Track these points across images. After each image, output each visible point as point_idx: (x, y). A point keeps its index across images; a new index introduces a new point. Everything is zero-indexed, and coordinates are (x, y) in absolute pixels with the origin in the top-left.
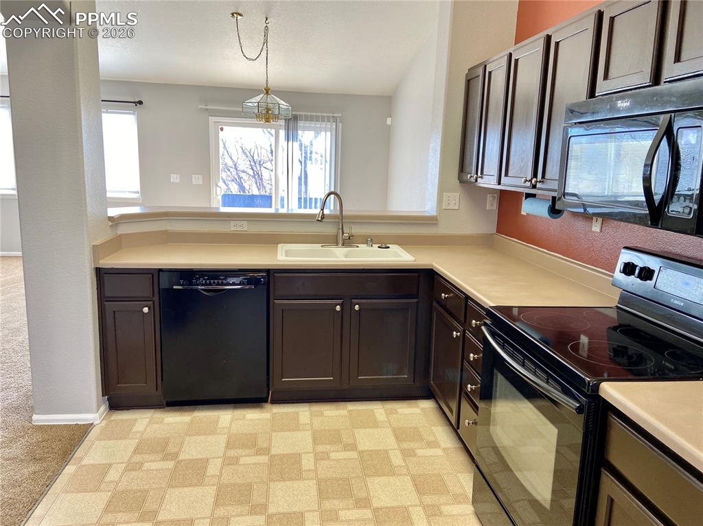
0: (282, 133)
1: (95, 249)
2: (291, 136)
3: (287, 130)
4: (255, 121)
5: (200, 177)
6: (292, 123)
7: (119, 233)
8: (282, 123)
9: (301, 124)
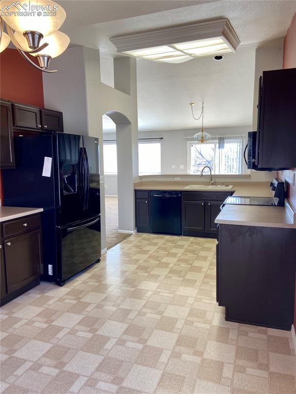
0: (217, 145)
1: (135, 184)
2: (221, 145)
3: (219, 144)
4: (197, 142)
5: (183, 166)
6: (221, 141)
7: (143, 181)
8: (217, 141)
9: (225, 141)
